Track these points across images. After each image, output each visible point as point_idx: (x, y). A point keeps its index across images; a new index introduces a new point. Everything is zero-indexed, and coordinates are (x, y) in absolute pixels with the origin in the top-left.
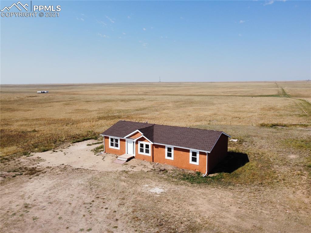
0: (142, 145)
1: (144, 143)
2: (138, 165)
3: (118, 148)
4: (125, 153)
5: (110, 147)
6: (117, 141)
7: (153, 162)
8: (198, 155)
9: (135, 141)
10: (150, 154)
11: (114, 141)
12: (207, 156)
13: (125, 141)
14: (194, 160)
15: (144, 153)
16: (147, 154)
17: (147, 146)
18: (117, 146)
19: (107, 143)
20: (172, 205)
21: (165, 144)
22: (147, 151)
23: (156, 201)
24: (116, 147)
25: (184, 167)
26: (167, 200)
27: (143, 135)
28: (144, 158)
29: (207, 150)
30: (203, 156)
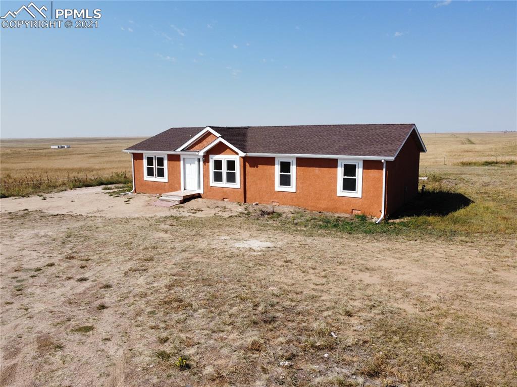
0: (218, 164)
1: (224, 158)
2: (208, 207)
3: (165, 179)
4: (180, 189)
5: (147, 178)
6: (160, 162)
7: (245, 202)
8: (359, 172)
9: (202, 153)
10: (237, 185)
11: (155, 162)
12: (384, 169)
13: (179, 160)
14: (349, 185)
15: (224, 184)
16: (231, 185)
17: (231, 165)
18: (161, 173)
19: (138, 170)
20: (304, 272)
21: (273, 153)
22: (231, 178)
23: (250, 265)
24: (158, 176)
25: (323, 206)
26: (286, 262)
27: (222, 137)
28: (224, 195)
29: (386, 154)
30: (373, 173)
